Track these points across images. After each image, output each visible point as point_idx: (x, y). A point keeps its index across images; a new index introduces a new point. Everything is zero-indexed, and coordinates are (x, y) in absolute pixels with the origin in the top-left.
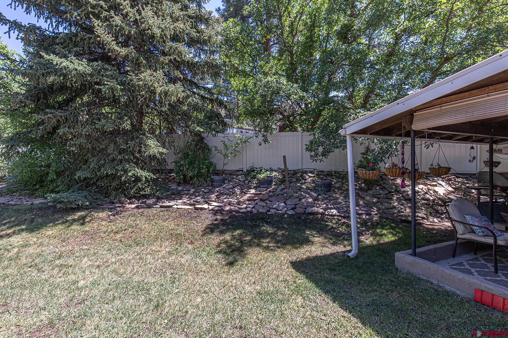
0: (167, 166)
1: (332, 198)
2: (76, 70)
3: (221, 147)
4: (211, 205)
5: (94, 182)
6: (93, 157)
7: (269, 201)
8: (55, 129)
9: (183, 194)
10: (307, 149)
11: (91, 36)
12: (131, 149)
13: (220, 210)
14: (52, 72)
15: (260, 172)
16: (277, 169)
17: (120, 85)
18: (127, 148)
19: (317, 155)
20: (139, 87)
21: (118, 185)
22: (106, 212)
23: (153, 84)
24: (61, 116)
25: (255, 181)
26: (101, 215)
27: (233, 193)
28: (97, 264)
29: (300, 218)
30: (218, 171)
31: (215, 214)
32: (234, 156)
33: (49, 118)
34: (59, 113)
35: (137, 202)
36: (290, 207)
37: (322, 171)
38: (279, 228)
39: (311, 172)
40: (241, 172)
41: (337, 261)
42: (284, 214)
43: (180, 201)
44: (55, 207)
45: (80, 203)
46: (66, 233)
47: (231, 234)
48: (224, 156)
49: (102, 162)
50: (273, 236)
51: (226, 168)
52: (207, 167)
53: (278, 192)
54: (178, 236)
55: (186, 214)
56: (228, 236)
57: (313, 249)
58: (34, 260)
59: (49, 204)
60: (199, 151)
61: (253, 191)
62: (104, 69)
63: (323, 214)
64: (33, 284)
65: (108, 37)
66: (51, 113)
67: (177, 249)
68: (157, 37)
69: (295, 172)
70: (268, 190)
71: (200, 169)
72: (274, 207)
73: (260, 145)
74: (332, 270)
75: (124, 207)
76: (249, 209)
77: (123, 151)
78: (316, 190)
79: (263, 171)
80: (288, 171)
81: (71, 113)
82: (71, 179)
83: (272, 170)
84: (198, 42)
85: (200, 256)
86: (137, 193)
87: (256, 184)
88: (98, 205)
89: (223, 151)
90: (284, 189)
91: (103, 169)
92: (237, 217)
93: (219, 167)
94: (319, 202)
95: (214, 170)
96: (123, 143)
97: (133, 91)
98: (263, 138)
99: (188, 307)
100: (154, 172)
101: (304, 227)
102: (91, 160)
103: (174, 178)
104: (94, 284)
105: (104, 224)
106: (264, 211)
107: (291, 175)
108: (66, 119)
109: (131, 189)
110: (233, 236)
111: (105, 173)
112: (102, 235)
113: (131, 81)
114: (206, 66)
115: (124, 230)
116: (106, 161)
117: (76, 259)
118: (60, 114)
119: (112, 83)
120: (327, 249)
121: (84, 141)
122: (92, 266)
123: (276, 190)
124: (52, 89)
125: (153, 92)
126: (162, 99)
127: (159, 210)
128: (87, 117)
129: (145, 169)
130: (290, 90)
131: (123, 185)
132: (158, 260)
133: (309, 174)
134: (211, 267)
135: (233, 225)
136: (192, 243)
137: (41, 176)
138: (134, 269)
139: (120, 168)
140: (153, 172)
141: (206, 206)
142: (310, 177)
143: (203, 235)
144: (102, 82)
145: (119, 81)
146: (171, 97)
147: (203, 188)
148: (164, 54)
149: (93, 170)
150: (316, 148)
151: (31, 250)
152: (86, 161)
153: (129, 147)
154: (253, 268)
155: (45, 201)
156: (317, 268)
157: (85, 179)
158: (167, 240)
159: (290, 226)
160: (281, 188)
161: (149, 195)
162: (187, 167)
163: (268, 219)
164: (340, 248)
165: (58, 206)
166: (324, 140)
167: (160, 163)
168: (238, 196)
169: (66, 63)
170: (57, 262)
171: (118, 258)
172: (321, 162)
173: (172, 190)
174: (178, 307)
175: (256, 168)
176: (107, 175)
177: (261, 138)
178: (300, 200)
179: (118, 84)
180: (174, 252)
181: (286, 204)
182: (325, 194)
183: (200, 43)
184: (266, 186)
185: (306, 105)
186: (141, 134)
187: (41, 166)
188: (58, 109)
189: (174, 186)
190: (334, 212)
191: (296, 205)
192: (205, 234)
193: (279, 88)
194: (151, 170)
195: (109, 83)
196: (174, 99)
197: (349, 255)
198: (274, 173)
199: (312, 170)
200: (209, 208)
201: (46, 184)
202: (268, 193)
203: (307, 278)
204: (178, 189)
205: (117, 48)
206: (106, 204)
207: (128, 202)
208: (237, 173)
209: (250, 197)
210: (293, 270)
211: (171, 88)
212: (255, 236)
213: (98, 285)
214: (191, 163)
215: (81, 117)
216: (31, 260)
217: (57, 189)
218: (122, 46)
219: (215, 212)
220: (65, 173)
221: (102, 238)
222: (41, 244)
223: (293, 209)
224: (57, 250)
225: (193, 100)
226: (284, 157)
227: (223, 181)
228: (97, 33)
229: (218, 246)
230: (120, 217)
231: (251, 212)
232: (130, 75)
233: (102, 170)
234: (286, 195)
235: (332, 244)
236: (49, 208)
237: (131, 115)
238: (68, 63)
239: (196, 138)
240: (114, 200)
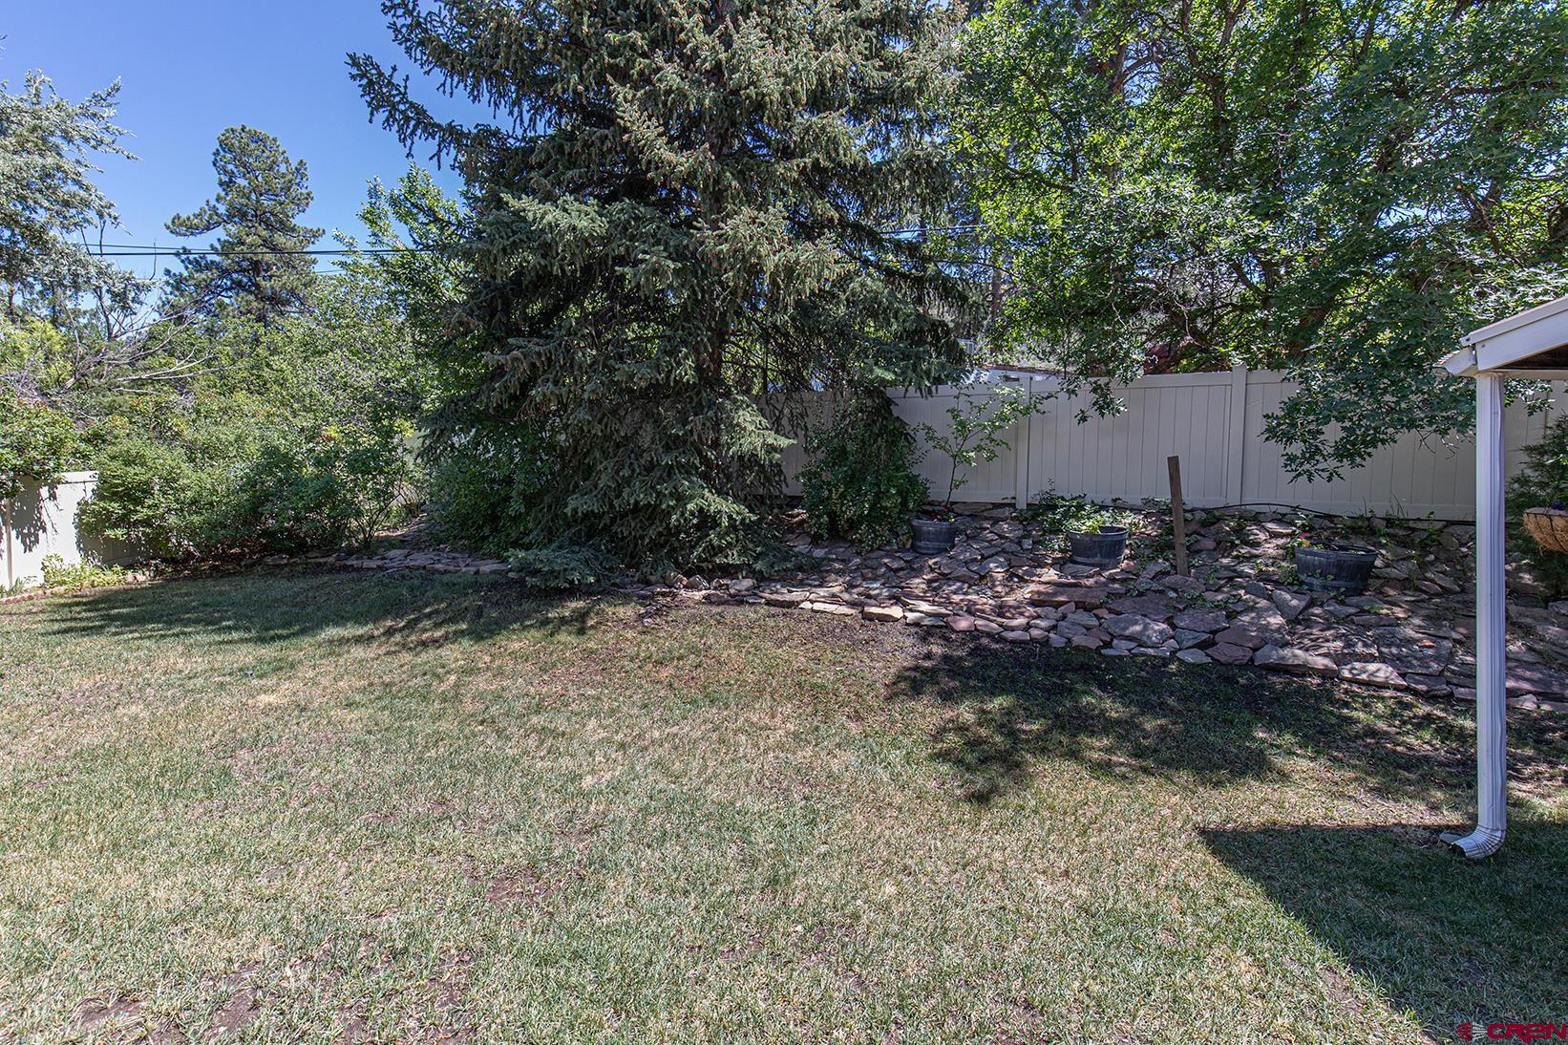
0: (784, 485)
1: (1373, 619)
2: (574, 228)
3: (945, 427)
4: (911, 610)
5: (605, 525)
6: (606, 459)
7: (1111, 611)
8: (525, 386)
9: (827, 571)
10: (1271, 433)
11: (606, 131)
12: (696, 437)
13: (941, 627)
14: (521, 240)
15: (1077, 510)
16: (1139, 503)
17: (674, 260)
18: (685, 434)
19: (1313, 452)
20: (719, 259)
21: (660, 534)
22: (633, 604)
23: (755, 247)
24: (539, 354)
25: (1058, 542)
26: (621, 611)
27: (982, 578)
28: (618, 738)
29: (1230, 680)
30: (931, 504)
31: (924, 640)
32: (989, 459)
33: (516, 359)
34: (534, 346)
35: (705, 584)
36: (1189, 639)
37: (1330, 517)
38: (1147, 708)
39: (1280, 519)
40: (1007, 511)
41: (1401, 858)
42: (1165, 662)
43: (822, 592)
44: (522, 582)
45: (576, 577)
46: (548, 651)
47: (977, 705)
48: (954, 457)
49: (626, 472)
50: (1123, 731)
51: (958, 496)
52: (899, 493)
53: (1143, 583)
54: (817, 692)
55: (838, 630)
56: (965, 712)
57: (1291, 795)
58: (487, 708)
59: (510, 575)
60: (876, 441)
61: (1051, 574)
62: (637, 218)
63: (1325, 674)
64: (491, 764)
65: (648, 127)
66: (519, 348)
67: (817, 729)
68: (771, 102)
69: (1211, 518)
70: (1106, 574)
71: (879, 496)
72: (1127, 633)
73: (1084, 419)
74: (1381, 889)
75: (675, 595)
76: (1035, 632)
77: (674, 443)
78: (1302, 583)
79: (1087, 507)
80: (1185, 511)
81: (560, 345)
82: (556, 515)
83: (1119, 507)
84: (885, 101)
85: (882, 761)
86: (705, 560)
87: (1061, 551)
88: (614, 585)
89: (952, 441)
90: (1165, 573)
91: (627, 490)
92: (994, 653)
93: (938, 493)
94: (1314, 631)
95: (921, 503)
96: (676, 419)
97: (704, 272)
98: (1094, 397)
99: (859, 902)
100: (752, 502)
101: (1247, 715)
102: (601, 467)
103: (803, 521)
104: (615, 787)
105: (629, 636)
106: (1093, 643)
107: (1193, 527)
108: (549, 360)
109: (693, 547)
110: (984, 712)
111: (632, 501)
112: (628, 665)
113: (702, 243)
114: (908, 173)
115: (678, 659)
116: (633, 471)
117: (574, 719)
118: (537, 349)
119: (652, 257)
120: (1350, 806)
121: (586, 417)
122: (609, 741)
123: (1138, 575)
124: (520, 285)
125: (755, 271)
126: (779, 288)
127: (762, 611)
128: (594, 352)
129: (728, 494)
130: (1207, 219)
131: (672, 535)
132: (766, 752)
133: (1270, 525)
134: (918, 797)
135: (984, 680)
136: (858, 717)
137: (494, 506)
138: (706, 767)
139: (665, 488)
140: (747, 503)
141: (896, 612)
142: (1275, 535)
143: (889, 699)
144: (633, 256)
145: (671, 249)
146: (803, 282)
147: (887, 556)
148: (787, 153)
149: (605, 494)
150: (1312, 427)
151: (481, 683)
152: (590, 469)
153: (691, 431)
154: (1061, 824)
155: (501, 567)
156: (1312, 869)
157: (586, 515)
158: (789, 699)
159: (1193, 705)
160: (1153, 568)
161: (738, 568)
162: (841, 490)
163: (1107, 671)
164: (1411, 813)
165: (530, 581)
166: (1347, 396)
167: (765, 477)
168: (999, 589)
169: (552, 214)
170: (535, 719)
171: (667, 730)
172: (1330, 479)
173: (796, 556)
174: (829, 895)
175: (1063, 499)
176: (636, 509)
177: (1085, 397)
178: (1231, 616)
179: (669, 257)
180: (810, 737)
181: (1174, 627)
182: (1342, 603)
183: (892, 101)
184: (1097, 559)
185: (1268, 269)
186: (721, 395)
187: (493, 481)
188: (531, 335)
189: (802, 547)
190: (1383, 672)
191: (1214, 632)
192: (896, 695)
193: (1165, 216)
194: (742, 497)
195: (648, 257)
196: (810, 284)
197: (1461, 843)
198: (1127, 520)
199: (1283, 510)
200: (905, 617)
201: (503, 526)
202: (1105, 585)
203: (1270, 895)
204: (814, 555)
205: (668, 155)
206: (632, 583)
207: (685, 583)
208: (996, 513)
209: (1039, 593)
210: (1210, 859)
211: (805, 252)
212: (1060, 723)
213: (625, 794)
214: (853, 480)
215: (580, 354)
216: (483, 707)
217: (526, 540)
218: (682, 148)
219: (925, 632)
220: (542, 501)
221: (626, 672)
222: (500, 673)
223: (1202, 646)
224: (532, 690)
225: (863, 285)
226: (1173, 462)
227: (951, 535)
228: (622, 122)
229: (938, 735)
230: (667, 622)
231: (1045, 642)
232: (699, 229)
233: (625, 495)
234: (1173, 595)
235: (1371, 790)
236: (511, 583)
237: (697, 342)
238: (558, 213)
239: (869, 402)
240: (651, 574)
